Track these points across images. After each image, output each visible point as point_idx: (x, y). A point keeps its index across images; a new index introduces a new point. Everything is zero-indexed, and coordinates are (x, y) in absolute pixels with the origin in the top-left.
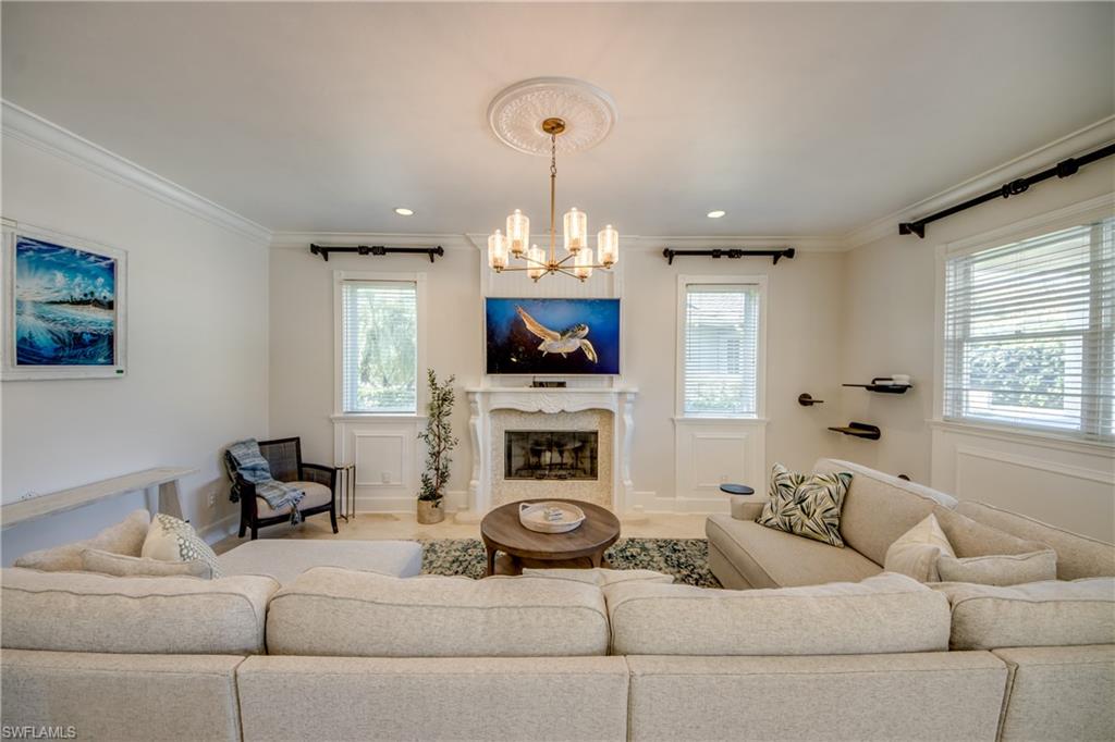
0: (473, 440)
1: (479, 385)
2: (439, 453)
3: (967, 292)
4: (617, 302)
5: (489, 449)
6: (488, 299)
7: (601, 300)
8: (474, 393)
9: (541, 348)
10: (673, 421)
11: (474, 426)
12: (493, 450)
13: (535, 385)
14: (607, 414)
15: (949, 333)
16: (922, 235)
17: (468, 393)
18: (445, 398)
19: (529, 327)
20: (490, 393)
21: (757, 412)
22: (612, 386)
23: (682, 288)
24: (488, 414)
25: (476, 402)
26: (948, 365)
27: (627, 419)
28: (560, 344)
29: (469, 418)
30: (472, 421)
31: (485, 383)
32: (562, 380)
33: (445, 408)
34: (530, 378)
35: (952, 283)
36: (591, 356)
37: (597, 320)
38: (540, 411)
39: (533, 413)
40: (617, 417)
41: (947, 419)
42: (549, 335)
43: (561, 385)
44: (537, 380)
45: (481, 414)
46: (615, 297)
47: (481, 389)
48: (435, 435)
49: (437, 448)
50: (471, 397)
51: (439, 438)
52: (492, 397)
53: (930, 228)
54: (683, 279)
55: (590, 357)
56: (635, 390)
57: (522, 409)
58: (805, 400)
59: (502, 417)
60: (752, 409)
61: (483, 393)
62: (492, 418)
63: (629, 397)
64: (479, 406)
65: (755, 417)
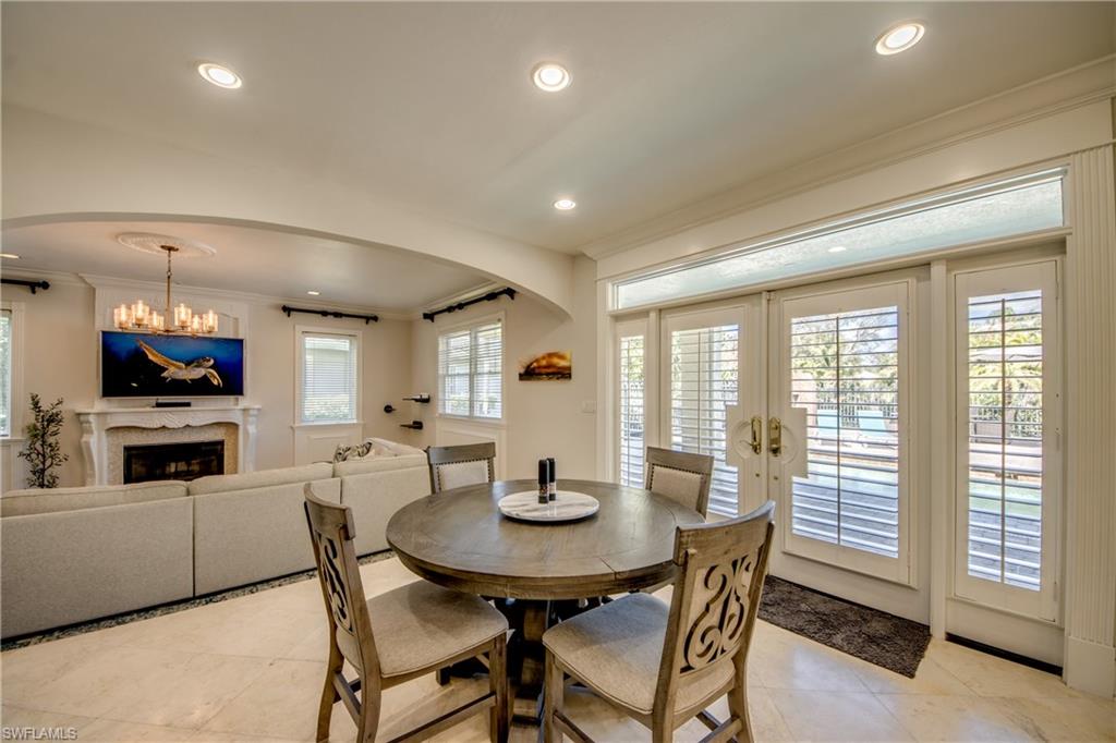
0: (85, 454)
1: (92, 407)
2: (43, 470)
3: (448, 352)
4: (240, 342)
5: (105, 463)
6: (104, 333)
7: (226, 339)
8: (89, 414)
9: (165, 374)
10: (292, 428)
11: (88, 443)
12: (110, 463)
13: (159, 405)
14: (233, 426)
15: (440, 372)
16: (433, 321)
17: (79, 414)
18: (53, 419)
19: (151, 357)
20: (106, 414)
21: (358, 418)
22: (237, 404)
23: (298, 334)
24: (104, 433)
25: (88, 422)
26: (440, 389)
27: (251, 429)
28: (184, 372)
29: (81, 437)
30: (84, 439)
31: (101, 405)
32: (187, 401)
33: (52, 428)
34: (153, 400)
35: (441, 347)
36: (216, 381)
37: (223, 354)
38: (164, 427)
39: (156, 429)
40: (241, 428)
41: (441, 415)
42: (173, 365)
43: (188, 405)
44: (160, 401)
45: (95, 432)
46: (240, 337)
47: (95, 410)
48: (38, 454)
49: (41, 466)
50: (82, 418)
51: (44, 456)
52: (109, 417)
53: (436, 317)
54: (299, 328)
55: (215, 383)
56: (257, 407)
57: (144, 426)
58: (388, 409)
59: (121, 434)
60: (354, 416)
61: (98, 414)
62: (108, 436)
63: (251, 412)
64: (94, 426)
65: (355, 421)
